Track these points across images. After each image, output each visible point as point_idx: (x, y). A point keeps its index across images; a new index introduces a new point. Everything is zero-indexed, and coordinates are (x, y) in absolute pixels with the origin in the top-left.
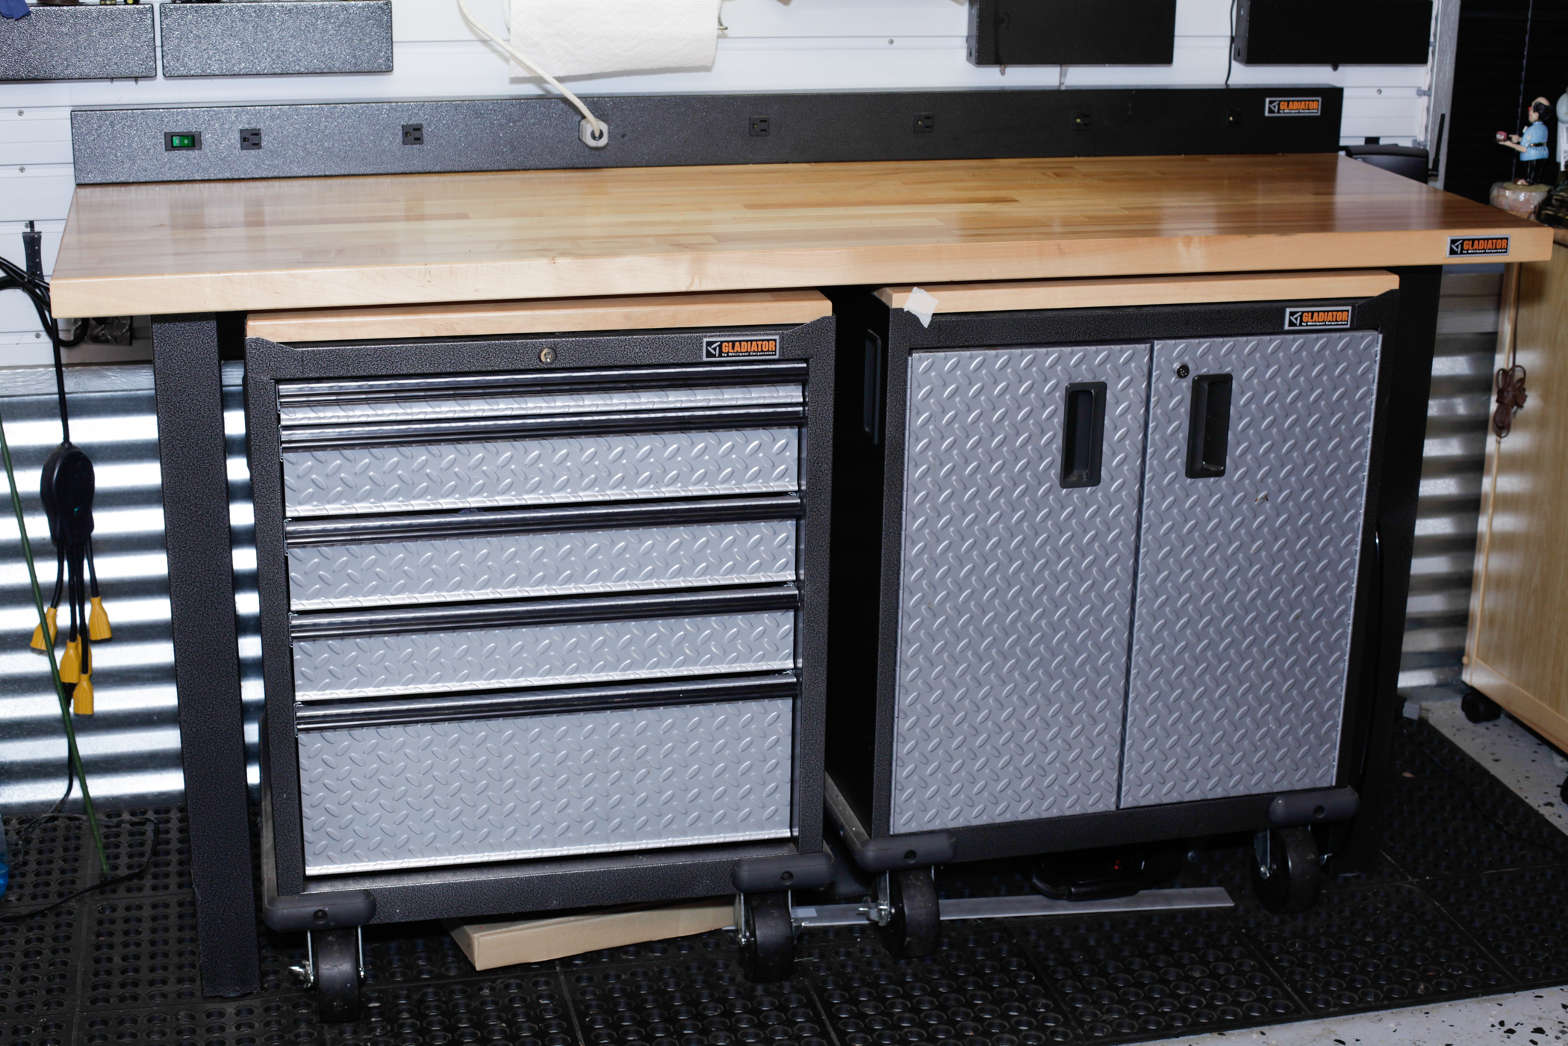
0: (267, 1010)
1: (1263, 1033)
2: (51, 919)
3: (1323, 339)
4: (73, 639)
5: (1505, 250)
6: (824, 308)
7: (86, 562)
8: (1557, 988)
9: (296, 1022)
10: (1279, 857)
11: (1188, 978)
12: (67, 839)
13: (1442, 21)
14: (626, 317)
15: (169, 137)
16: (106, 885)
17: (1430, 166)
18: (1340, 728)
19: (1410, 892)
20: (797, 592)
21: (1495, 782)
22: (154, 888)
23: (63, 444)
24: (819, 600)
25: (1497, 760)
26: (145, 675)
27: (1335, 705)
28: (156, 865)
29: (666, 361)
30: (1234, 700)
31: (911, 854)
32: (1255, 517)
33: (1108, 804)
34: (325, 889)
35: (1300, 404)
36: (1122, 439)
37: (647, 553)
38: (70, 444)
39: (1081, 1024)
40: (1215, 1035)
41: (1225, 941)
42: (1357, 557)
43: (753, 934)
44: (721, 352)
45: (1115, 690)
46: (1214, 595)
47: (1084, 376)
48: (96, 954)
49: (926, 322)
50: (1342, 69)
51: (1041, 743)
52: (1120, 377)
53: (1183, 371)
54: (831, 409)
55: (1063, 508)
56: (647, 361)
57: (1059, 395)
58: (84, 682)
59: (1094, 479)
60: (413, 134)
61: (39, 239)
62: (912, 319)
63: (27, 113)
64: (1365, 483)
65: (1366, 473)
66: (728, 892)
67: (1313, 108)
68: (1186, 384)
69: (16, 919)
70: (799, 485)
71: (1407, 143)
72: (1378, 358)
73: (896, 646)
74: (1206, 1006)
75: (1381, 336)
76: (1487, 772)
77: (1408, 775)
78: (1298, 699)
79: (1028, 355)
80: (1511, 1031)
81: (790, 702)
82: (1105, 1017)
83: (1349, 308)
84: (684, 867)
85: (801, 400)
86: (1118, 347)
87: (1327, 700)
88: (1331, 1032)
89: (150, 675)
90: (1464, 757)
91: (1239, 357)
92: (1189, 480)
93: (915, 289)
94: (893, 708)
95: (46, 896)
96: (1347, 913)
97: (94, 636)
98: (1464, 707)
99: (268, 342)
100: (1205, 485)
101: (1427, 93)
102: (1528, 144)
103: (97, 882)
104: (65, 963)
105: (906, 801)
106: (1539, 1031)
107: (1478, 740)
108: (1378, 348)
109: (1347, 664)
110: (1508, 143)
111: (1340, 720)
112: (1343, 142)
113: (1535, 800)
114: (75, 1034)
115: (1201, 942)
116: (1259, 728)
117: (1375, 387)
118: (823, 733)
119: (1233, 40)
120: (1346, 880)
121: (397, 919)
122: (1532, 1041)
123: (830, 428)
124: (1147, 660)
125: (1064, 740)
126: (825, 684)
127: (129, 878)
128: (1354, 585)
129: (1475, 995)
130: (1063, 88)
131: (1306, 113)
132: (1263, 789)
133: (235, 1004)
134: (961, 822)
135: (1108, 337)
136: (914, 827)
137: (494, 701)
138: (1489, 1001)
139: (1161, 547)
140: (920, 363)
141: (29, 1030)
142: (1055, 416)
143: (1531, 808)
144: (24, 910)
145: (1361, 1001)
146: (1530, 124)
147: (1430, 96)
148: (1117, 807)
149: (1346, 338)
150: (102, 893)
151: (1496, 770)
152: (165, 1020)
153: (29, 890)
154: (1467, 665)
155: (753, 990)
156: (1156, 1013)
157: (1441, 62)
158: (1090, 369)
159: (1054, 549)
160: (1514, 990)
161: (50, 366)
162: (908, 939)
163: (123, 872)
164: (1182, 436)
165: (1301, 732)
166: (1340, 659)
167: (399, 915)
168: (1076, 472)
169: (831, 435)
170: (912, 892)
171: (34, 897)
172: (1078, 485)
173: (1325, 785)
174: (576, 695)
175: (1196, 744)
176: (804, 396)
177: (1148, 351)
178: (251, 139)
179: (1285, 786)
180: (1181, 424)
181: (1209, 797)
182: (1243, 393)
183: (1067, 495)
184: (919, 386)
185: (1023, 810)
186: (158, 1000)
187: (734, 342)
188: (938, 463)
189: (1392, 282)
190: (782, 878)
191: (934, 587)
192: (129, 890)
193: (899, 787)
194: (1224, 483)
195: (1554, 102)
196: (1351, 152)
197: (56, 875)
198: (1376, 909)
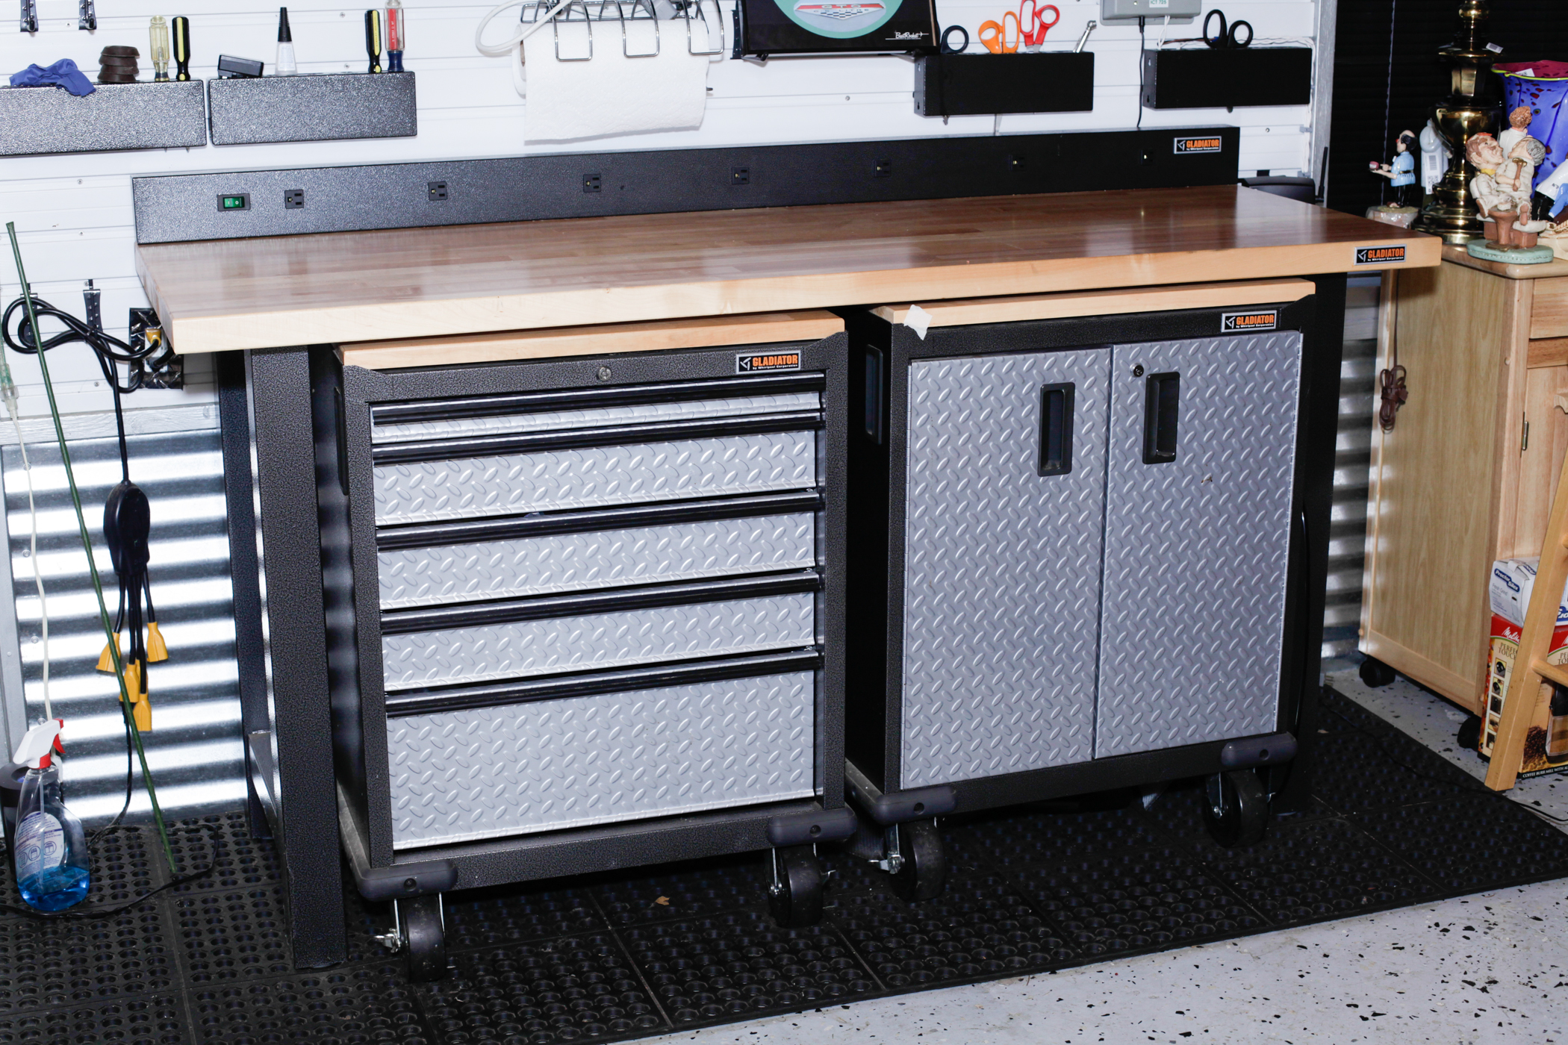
0: (356, 976)
1: (1235, 944)
2: (135, 914)
3: (1254, 339)
4: (132, 662)
5: (1402, 258)
6: (837, 325)
7: (143, 590)
8: (1480, 895)
9: (386, 985)
10: (1232, 799)
11: (1163, 903)
12: (130, 847)
13: (1320, 67)
14: (671, 338)
15: (222, 199)
16: (177, 883)
17: (1317, 193)
18: (1278, 680)
19: (1342, 825)
20: (817, 576)
21: (1399, 733)
22: (224, 883)
23: (123, 482)
24: (837, 581)
25: (1397, 717)
26: (195, 694)
27: (1274, 660)
28: (221, 865)
29: (705, 375)
30: (1189, 658)
31: (919, 806)
32: (1202, 496)
33: (1084, 756)
34: (412, 860)
35: (1236, 397)
36: (1089, 432)
37: (687, 547)
38: (129, 482)
39: (1079, 944)
40: (1195, 947)
41: (1189, 872)
42: (1288, 529)
43: (786, 884)
44: (752, 366)
45: (1088, 653)
46: (1169, 566)
47: (1056, 378)
48: (187, 940)
49: (922, 334)
50: (1236, 110)
51: (1027, 703)
52: (1086, 378)
53: (1139, 371)
54: (845, 413)
55: (1041, 494)
56: (689, 376)
57: (1035, 396)
58: (143, 702)
59: (1066, 468)
60: (439, 190)
61: (98, 296)
62: (911, 333)
63: (86, 182)
64: (1293, 463)
65: (1293, 455)
66: (763, 847)
67: (1215, 145)
68: (1141, 382)
69: (104, 915)
70: (817, 482)
71: (1292, 174)
72: (1300, 354)
73: (902, 621)
74: (1184, 925)
75: (1302, 335)
76: (1391, 726)
77: (1323, 732)
78: (1243, 656)
79: (1009, 360)
80: (1445, 930)
81: (811, 674)
82: (1098, 938)
83: (1275, 312)
84: (726, 826)
85: (819, 406)
86: (1084, 352)
87: (1267, 655)
88: (1292, 940)
89: (199, 694)
90: (1369, 715)
91: (1184, 357)
92: (1145, 466)
93: (913, 306)
94: (901, 676)
95: (125, 896)
96: (1290, 844)
97: (151, 658)
98: (1362, 675)
99: (364, 370)
100: (1159, 469)
101: (1309, 130)
102: (1398, 171)
103: (169, 881)
104: (160, 950)
105: (914, 759)
106: (1469, 928)
107: (1378, 702)
108: (1300, 346)
109: (1282, 623)
110: (1380, 172)
111: (1279, 673)
112: (1241, 176)
113: (1436, 747)
114: (187, 1005)
115: (1169, 875)
116: (1210, 683)
117: (1298, 379)
118: (843, 700)
119: (1142, 87)
120: (1285, 818)
121: (475, 885)
122: (1465, 937)
123: (845, 429)
124: (1114, 626)
125: (1047, 700)
126: (844, 657)
127: (198, 876)
128: (1287, 553)
129: (1411, 904)
130: (997, 134)
131: (1208, 150)
132: (1215, 736)
133: (326, 974)
134: (961, 777)
135: (1075, 343)
136: (920, 783)
137: (558, 684)
138: (1423, 908)
139: (1124, 526)
140: (918, 371)
141: (144, 1006)
142: (1031, 413)
143: (1434, 753)
144: (110, 909)
145: (1315, 913)
146: (1398, 155)
147: (1311, 132)
148: (1093, 758)
149: (1273, 338)
150: (177, 890)
151: (1398, 724)
152: (265, 990)
153: (108, 891)
154: (1363, 637)
155: (788, 934)
156: (1141, 933)
157: (1320, 102)
158: (1060, 371)
159: (1034, 530)
160: (1443, 898)
161: (110, 411)
162: (919, 883)
163: (190, 872)
164: (1139, 428)
165: (1246, 685)
166: (1277, 619)
167: (477, 881)
168: (1050, 463)
169: (845, 436)
170: (920, 841)
171: (115, 897)
172: (1054, 472)
173: (1267, 731)
174: (629, 676)
175: (1158, 698)
176: (821, 403)
177: (1109, 354)
178: (294, 199)
179: (1234, 734)
180: (1137, 417)
181: (1171, 745)
182: (1188, 388)
183: (1044, 482)
184: (918, 391)
185: (1013, 764)
186: (254, 974)
187: (762, 357)
188: (935, 457)
189: (1309, 289)
190: (811, 832)
191: (933, 567)
192: (201, 886)
193: (907, 747)
194: (1175, 468)
195: (1418, 134)
196: (1245, 183)
197: (129, 878)
198: (1315, 841)
